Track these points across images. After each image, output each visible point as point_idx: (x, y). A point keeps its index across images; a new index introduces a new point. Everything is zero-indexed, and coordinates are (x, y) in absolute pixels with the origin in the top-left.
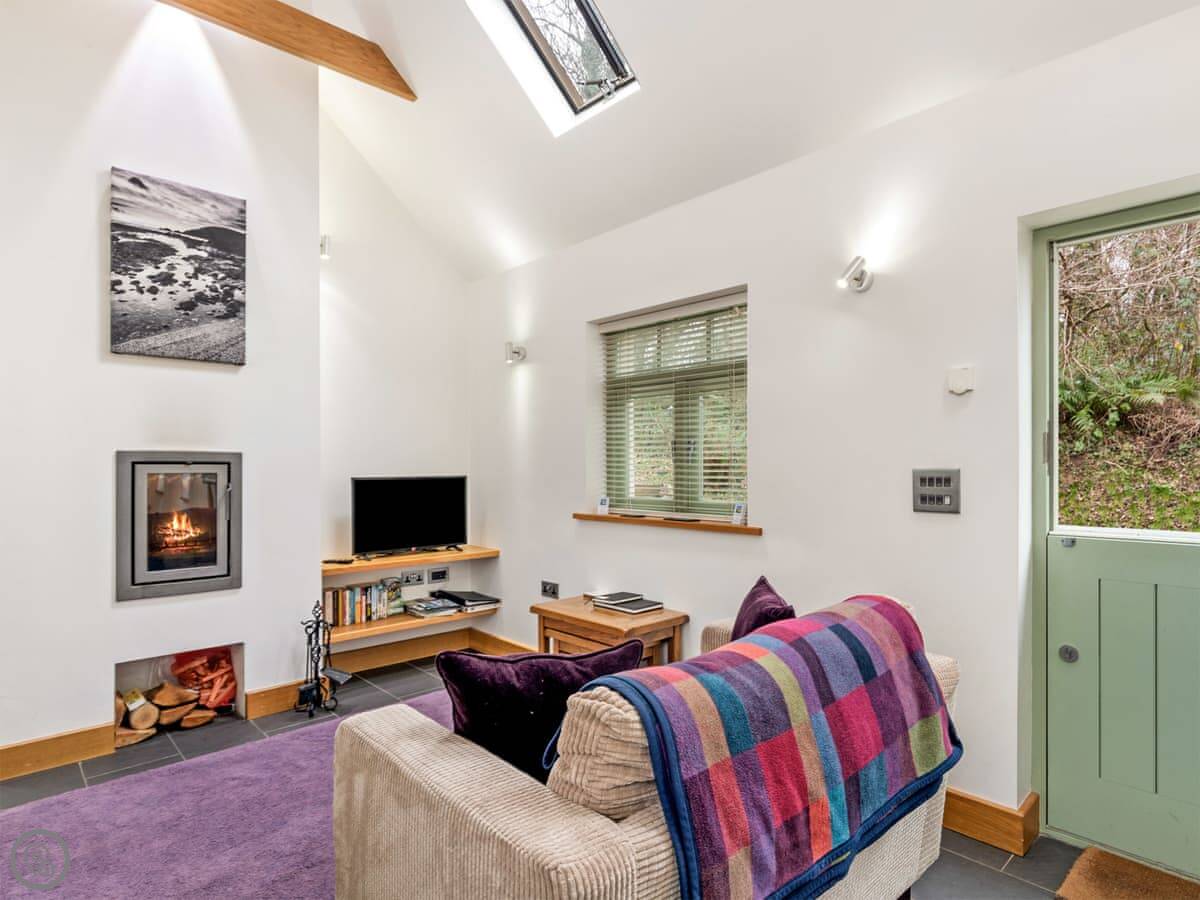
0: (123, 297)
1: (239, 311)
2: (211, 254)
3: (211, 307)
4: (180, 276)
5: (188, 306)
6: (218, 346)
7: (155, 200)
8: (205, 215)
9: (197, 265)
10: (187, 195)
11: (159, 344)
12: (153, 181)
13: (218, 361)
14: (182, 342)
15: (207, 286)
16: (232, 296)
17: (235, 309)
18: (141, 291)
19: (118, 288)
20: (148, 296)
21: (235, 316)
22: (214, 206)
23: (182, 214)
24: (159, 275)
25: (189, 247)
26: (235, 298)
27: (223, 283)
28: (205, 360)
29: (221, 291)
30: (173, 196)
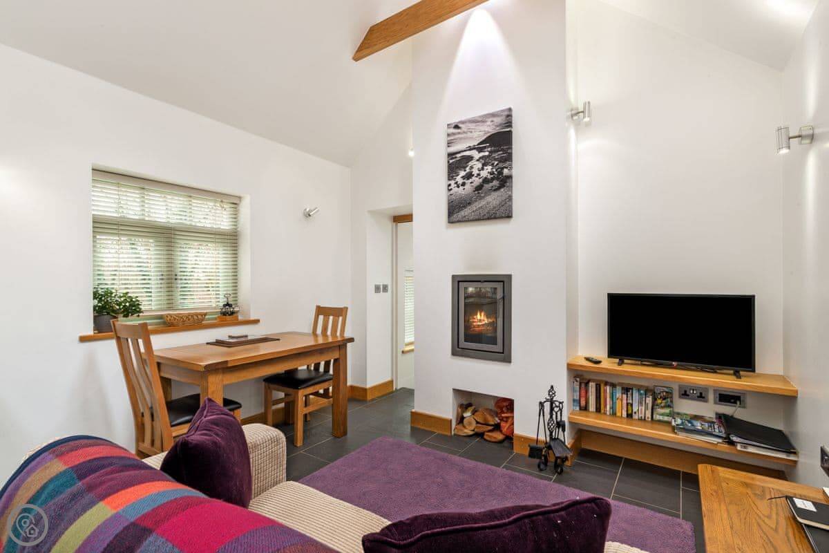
0: (451, 192)
1: (506, 182)
2: (490, 152)
3: (491, 184)
4: (475, 172)
5: (479, 188)
6: (495, 208)
7: (464, 132)
8: (487, 129)
9: (483, 161)
10: (478, 122)
11: (466, 214)
12: (463, 122)
13: (495, 218)
14: (476, 210)
15: (488, 172)
16: (503, 173)
17: (504, 181)
18: (458, 187)
19: (450, 188)
20: (461, 188)
21: (504, 186)
22: (492, 121)
23: (475, 134)
24: (467, 174)
25: (479, 152)
26: (504, 175)
27: (497, 168)
28: (489, 219)
29: (496, 173)
30: (472, 126)
